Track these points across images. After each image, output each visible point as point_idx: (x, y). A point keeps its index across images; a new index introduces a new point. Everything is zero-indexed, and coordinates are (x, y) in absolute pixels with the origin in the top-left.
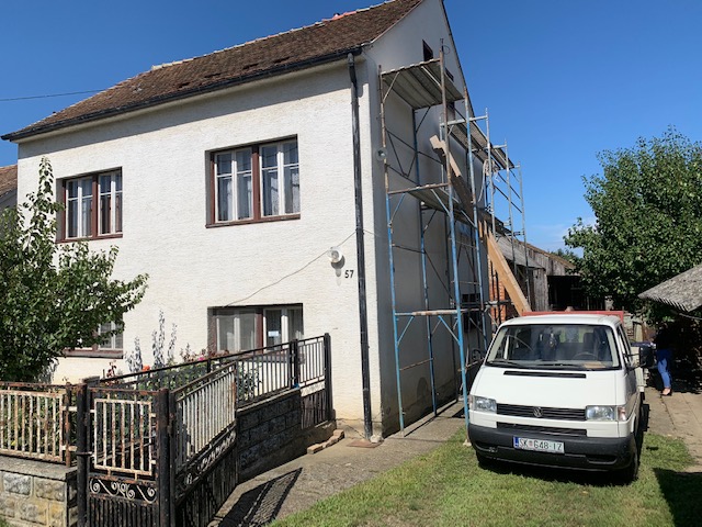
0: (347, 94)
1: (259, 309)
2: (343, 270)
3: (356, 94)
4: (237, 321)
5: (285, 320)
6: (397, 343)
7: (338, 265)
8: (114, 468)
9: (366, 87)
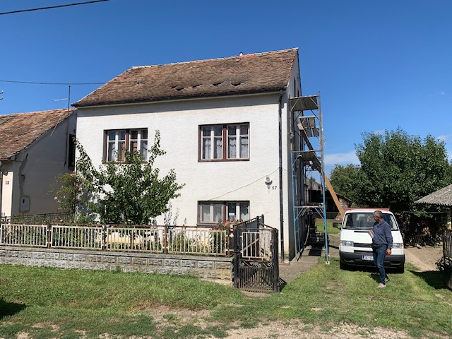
0: (276, 106)
1: (225, 202)
2: (271, 186)
3: (281, 107)
4: (212, 208)
5: (238, 208)
6: (295, 220)
7: (269, 184)
8: (251, 257)
9: (285, 105)
